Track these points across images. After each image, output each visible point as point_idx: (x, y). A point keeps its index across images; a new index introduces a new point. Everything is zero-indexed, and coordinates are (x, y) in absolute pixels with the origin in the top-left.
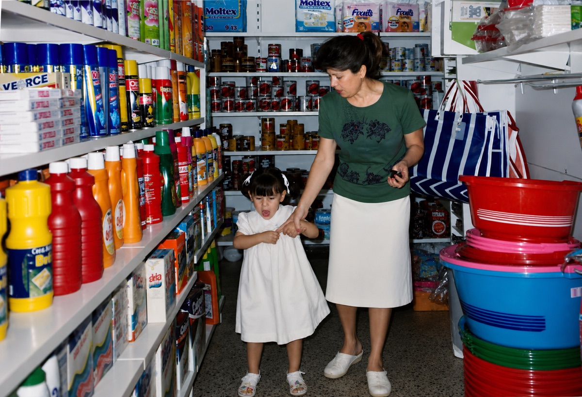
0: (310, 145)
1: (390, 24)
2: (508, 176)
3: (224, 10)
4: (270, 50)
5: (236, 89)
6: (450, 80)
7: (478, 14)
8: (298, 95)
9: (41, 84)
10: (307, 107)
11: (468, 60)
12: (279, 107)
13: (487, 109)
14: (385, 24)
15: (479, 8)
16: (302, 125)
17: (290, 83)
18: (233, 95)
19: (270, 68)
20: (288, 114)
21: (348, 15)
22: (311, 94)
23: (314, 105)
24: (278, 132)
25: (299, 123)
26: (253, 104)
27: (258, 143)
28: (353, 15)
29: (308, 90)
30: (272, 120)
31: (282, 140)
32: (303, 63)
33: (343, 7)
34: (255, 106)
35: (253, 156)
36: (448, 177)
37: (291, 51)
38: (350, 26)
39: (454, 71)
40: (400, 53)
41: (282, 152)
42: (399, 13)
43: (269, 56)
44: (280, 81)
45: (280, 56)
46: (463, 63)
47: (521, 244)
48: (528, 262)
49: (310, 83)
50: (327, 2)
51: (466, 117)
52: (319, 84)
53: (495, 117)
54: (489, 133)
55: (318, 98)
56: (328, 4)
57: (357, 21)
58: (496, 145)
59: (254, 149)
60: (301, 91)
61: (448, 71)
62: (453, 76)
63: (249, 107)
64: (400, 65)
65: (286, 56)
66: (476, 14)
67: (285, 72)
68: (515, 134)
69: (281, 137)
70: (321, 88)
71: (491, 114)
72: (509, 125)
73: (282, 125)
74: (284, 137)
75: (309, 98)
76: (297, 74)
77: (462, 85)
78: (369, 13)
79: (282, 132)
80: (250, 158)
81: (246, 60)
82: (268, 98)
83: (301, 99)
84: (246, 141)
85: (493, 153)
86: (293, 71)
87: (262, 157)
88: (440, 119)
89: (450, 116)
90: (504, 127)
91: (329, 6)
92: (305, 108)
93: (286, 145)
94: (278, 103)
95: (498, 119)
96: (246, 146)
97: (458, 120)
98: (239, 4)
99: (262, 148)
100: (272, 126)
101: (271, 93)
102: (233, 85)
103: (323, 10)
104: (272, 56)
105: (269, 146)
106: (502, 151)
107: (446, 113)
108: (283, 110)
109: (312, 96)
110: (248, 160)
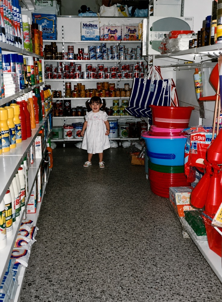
0: (88, 95)
1: (125, 37)
2: (170, 106)
3: (46, 28)
4: (69, 49)
5: (52, 68)
6: (150, 65)
7: (162, 37)
8: (82, 71)
9: (6, 70)
10: (87, 77)
11: (157, 57)
12: (74, 77)
13: (164, 78)
14: (123, 37)
15: (162, 34)
16: (84, 86)
17: (79, 66)
18: (51, 71)
19: (69, 58)
20: (78, 80)
21: (106, 32)
22: (88, 71)
23: (90, 76)
24: (73, 89)
25: (82, 84)
26: (61, 75)
27: (63, 94)
28: (108, 32)
29: (87, 69)
30: (70, 83)
31: (75, 93)
32: (84, 56)
33: (104, 28)
34: (62, 76)
35: (61, 101)
36: (147, 107)
37: (79, 49)
38: (106, 38)
39: (152, 61)
40: (130, 51)
41: (75, 98)
42: (129, 31)
43: (68, 52)
44: (74, 65)
45: (73, 52)
46: (155, 58)
47: (171, 129)
48: (172, 135)
49: (88, 66)
50: (95, 25)
51: (155, 82)
52: (92, 66)
53: (166, 82)
54: (164, 88)
55: (92, 73)
56: (96, 26)
57: (111, 35)
58: (166, 94)
59: (61, 97)
60: (84, 69)
61: (150, 61)
62: (151, 63)
63: (59, 77)
64: (130, 56)
65: (76, 52)
66: (161, 37)
67: (76, 60)
68: (174, 88)
69: (75, 92)
70: (93, 68)
71: (165, 80)
72: (172, 85)
73: (75, 86)
74: (76, 91)
75: (88, 73)
76: (82, 61)
77: (154, 68)
78: (116, 31)
79: (75, 88)
80: (60, 101)
81: (58, 54)
82: (68, 72)
83: (84, 73)
84: (58, 93)
85: (165, 97)
86: (80, 59)
87: (66, 101)
88: (145, 83)
89: (149, 82)
90: (170, 86)
91: (97, 27)
92: (86, 77)
93: (77, 95)
94: (73, 75)
95: (168, 82)
96: (58, 96)
97: (152, 83)
98: (54, 26)
99: (66, 96)
100: (70, 86)
101: (70, 70)
102: (51, 66)
103: (94, 29)
104: (70, 52)
105: (69, 96)
106: (168, 96)
107: (147, 80)
108: (75, 78)
109: (89, 72)
110: (59, 102)
